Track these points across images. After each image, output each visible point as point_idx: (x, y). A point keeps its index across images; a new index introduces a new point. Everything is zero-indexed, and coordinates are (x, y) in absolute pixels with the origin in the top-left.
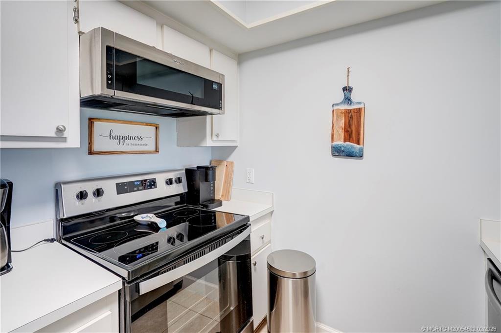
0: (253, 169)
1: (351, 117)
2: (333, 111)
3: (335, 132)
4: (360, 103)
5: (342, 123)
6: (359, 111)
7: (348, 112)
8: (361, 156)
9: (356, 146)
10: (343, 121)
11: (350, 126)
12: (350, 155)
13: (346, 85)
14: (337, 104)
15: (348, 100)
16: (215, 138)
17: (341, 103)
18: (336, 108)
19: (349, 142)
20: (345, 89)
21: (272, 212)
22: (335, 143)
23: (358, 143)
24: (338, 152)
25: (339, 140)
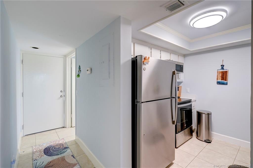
0: (189, 88)
1: (224, 73)
2: (218, 72)
3: (218, 78)
4: (227, 69)
5: (221, 75)
6: (226, 72)
7: (222, 72)
8: (227, 84)
9: (225, 81)
10: (221, 74)
11: (223, 76)
12: (223, 84)
13: (222, 64)
14: (219, 70)
15: (223, 68)
16: (179, 79)
17: (220, 69)
18: (218, 71)
19: (223, 80)
20: (221, 66)
21: (196, 101)
22: (218, 81)
23: (226, 81)
24: (219, 83)
25: (220, 80)
